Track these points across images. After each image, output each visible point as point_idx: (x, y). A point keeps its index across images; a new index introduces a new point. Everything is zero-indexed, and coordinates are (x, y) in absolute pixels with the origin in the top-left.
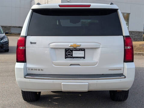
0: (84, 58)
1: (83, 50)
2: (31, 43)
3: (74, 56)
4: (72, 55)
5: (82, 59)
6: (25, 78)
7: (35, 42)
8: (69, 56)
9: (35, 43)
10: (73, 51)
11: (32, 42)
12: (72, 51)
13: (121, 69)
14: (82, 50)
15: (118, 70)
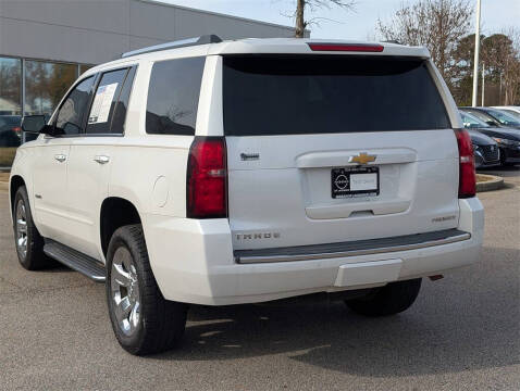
0: (377, 191)
1: (375, 170)
2: (244, 157)
3: (353, 188)
4: (348, 187)
5: (373, 197)
6: (238, 262)
7: (256, 153)
8: (342, 190)
9: (256, 157)
10: (351, 176)
11: (246, 153)
12: (348, 174)
13: (454, 217)
14: (372, 172)
15: (449, 218)
